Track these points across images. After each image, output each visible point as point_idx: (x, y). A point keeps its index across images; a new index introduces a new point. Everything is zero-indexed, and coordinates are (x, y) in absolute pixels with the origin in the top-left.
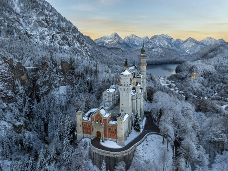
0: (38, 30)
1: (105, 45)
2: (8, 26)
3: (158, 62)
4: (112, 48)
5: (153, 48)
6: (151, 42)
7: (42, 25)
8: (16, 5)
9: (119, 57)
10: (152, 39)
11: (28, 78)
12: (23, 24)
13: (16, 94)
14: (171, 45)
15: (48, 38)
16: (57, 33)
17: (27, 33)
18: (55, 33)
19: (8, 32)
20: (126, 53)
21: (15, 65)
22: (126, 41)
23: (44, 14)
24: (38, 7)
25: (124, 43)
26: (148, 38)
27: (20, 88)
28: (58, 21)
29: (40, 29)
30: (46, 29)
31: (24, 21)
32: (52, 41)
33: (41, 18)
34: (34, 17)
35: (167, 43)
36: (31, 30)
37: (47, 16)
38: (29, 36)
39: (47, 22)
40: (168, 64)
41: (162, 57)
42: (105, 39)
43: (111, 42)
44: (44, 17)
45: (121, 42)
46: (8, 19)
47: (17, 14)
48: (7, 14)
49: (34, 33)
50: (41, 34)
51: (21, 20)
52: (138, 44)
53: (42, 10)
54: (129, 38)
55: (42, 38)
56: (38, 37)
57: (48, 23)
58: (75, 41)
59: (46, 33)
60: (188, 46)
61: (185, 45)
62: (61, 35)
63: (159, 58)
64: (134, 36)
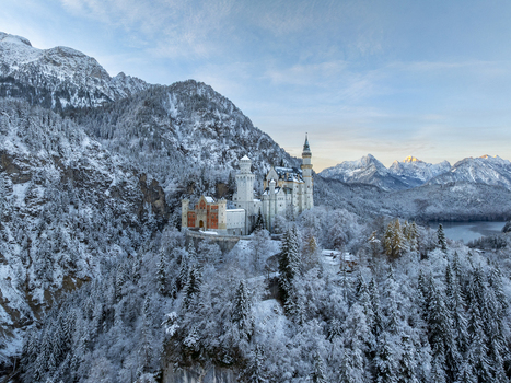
0: (200, 144)
1: (345, 179)
2: (155, 136)
3: (464, 216)
4: (355, 185)
5: (452, 185)
6: (454, 174)
7: (208, 135)
8: (173, 106)
9: (370, 202)
10: (456, 166)
11: (166, 205)
12: (179, 134)
13: (143, 222)
15: (216, 156)
16: (232, 148)
17: (182, 148)
18: (227, 147)
19: (153, 144)
20: (387, 195)
21: (148, 182)
22: (395, 171)
23: (213, 117)
24: (205, 107)
25: (390, 176)
26: (448, 165)
27: (150, 215)
28: (237, 128)
29: (203, 141)
30: (214, 141)
31: (180, 129)
32: (221, 161)
33: (208, 123)
34: (198, 123)
35: (497, 176)
36: (190, 144)
37: (217, 119)
38: (185, 152)
39: (217, 129)
40: (492, 221)
41: (476, 204)
42: (345, 168)
43: (359, 173)
44: (212, 122)
45: (381, 174)
46: (156, 126)
47: (172, 119)
48: (156, 119)
49: (194, 147)
50: (204, 149)
51: (177, 127)
52: (423, 179)
53: (212, 110)
54: (401, 166)
55: (206, 156)
56: (199, 154)
57: (219, 132)
58: (263, 163)
59: (213, 148)
62: (239, 150)
63: (468, 206)
64: (414, 160)
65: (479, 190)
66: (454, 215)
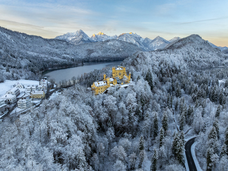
5: (108, 41)
14: (139, 43)
22: (93, 39)
26: (117, 37)
35: (135, 42)
41: (119, 52)
42: (68, 37)
54: (96, 36)
60: (157, 45)
61: (153, 44)
64: (102, 34)
65: (121, 44)
66: (106, 58)
